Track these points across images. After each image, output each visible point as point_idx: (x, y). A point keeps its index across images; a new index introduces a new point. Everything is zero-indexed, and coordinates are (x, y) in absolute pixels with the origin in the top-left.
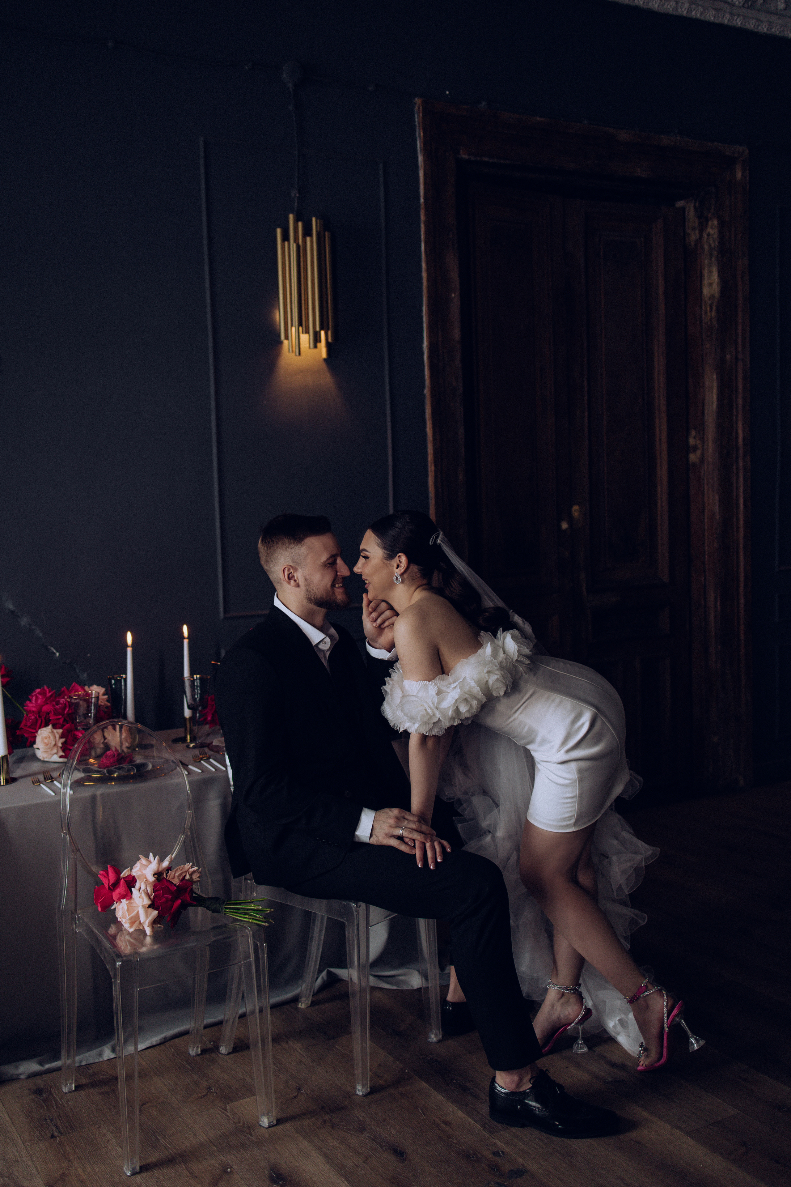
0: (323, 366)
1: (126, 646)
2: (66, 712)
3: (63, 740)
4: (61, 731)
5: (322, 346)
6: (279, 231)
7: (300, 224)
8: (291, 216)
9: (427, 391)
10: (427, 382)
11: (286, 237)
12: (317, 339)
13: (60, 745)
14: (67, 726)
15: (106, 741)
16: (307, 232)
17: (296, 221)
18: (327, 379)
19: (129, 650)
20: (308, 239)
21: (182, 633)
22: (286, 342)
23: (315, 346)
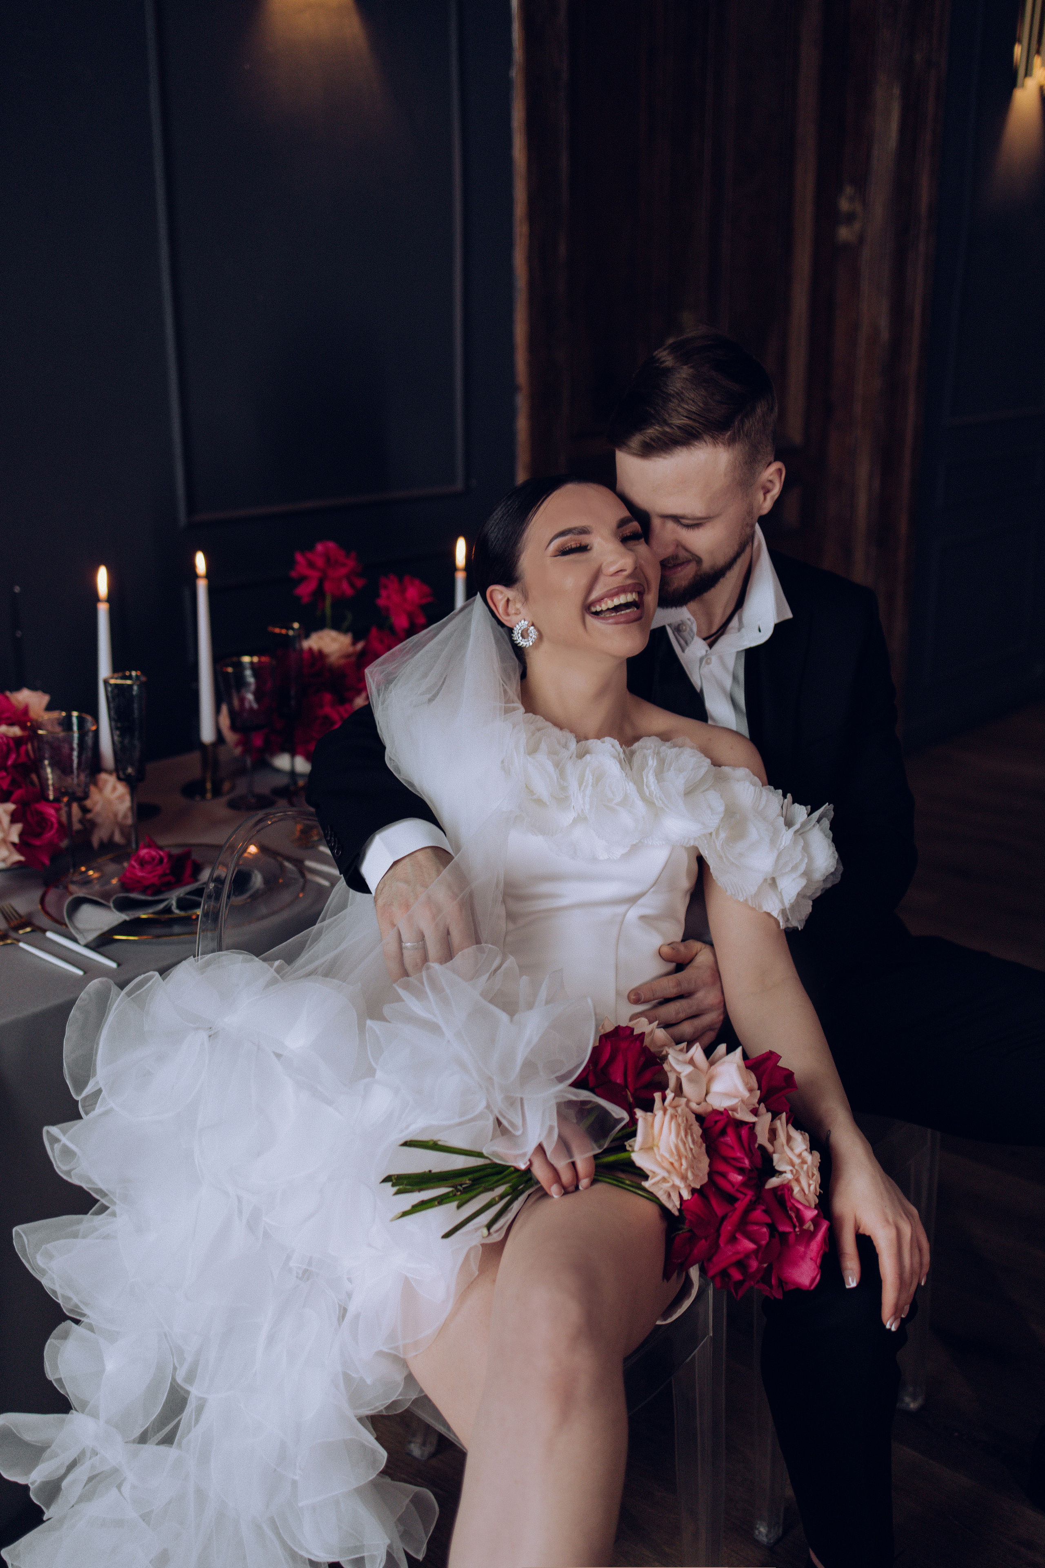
1: (96, 599)
2: (10, 763)
3: (18, 828)
4: (11, 807)
10: (518, 55)
13: (15, 838)
14: (18, 793)
15: (89, 816)
19: (103, 609)
21: (193, 566)
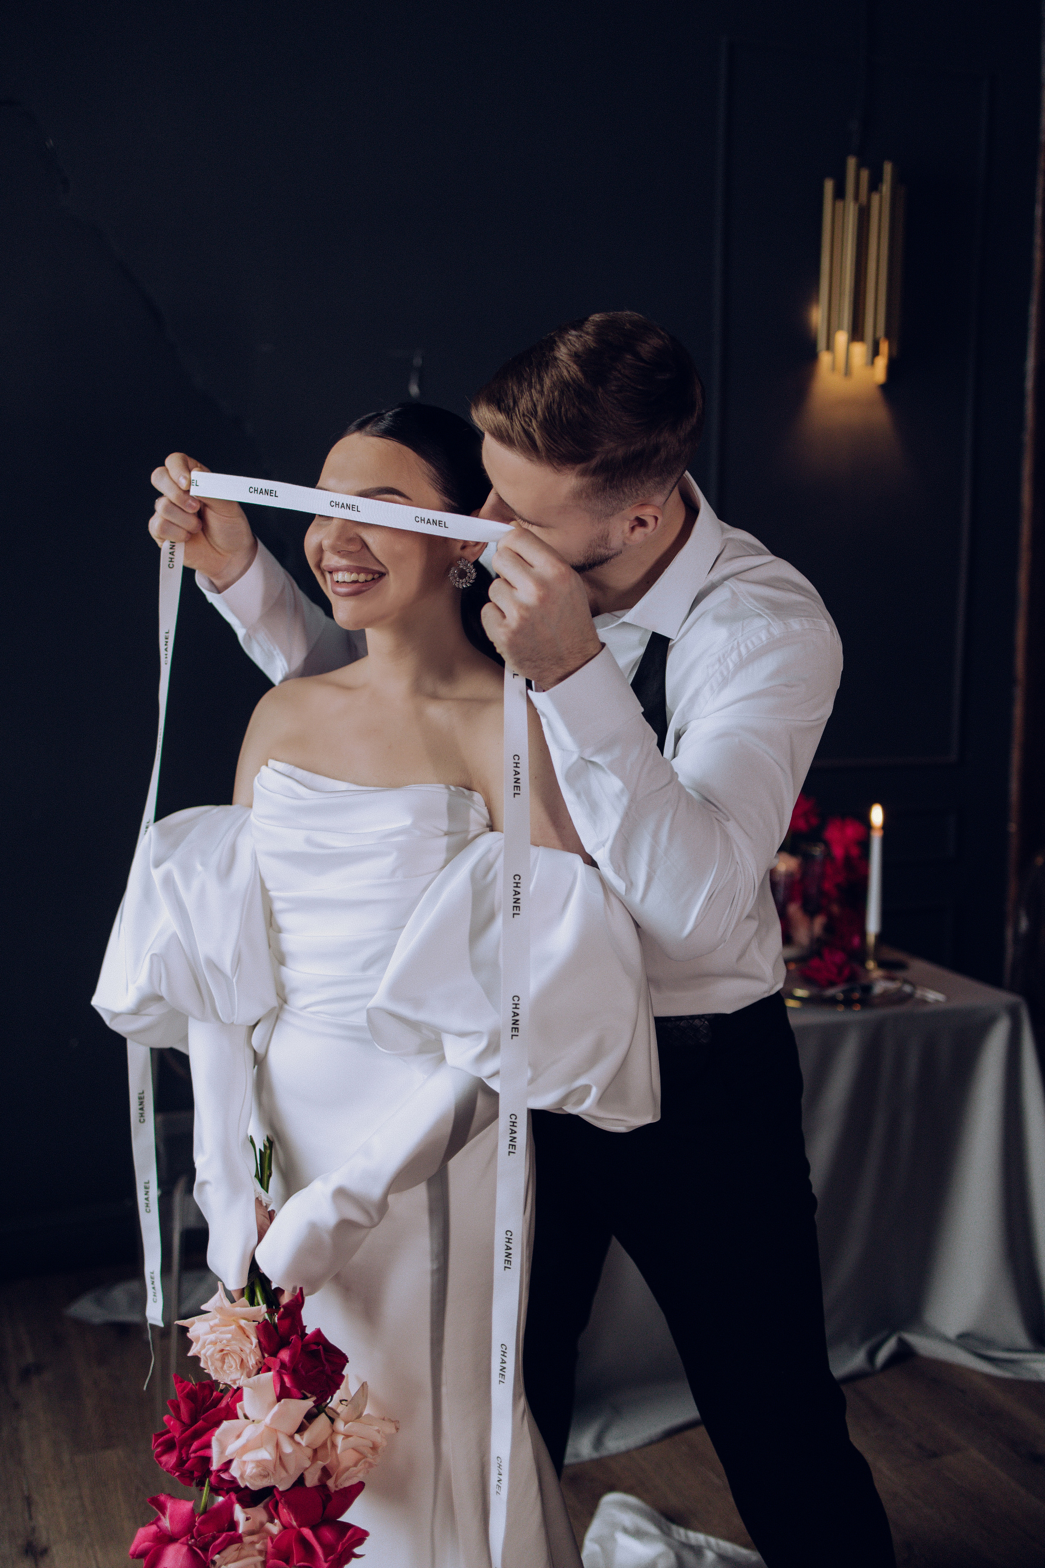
0: (877, 395)
5: (881, 362)
6: (829, 186)
7: (865, 174)
8: (852, 163)
9: (1028, 438)
11: (840, 194)
12: (875, 352)
16: (875, 185)
17: (859, 167)
18: (880, 415)
20: (875, 198)
22: (825, 358)
23: (872, 363)
